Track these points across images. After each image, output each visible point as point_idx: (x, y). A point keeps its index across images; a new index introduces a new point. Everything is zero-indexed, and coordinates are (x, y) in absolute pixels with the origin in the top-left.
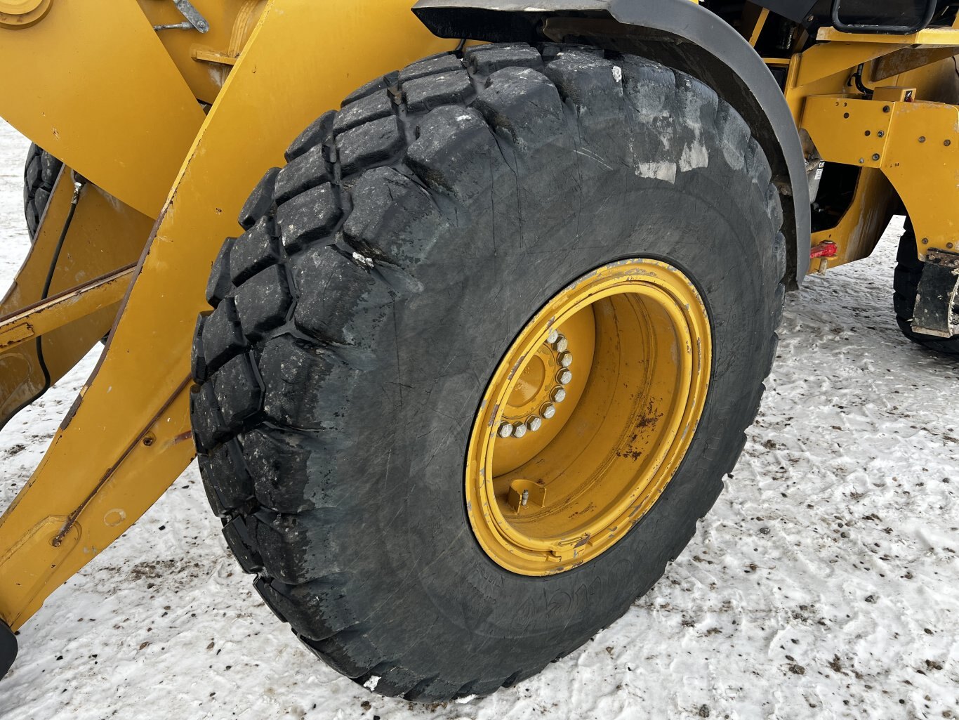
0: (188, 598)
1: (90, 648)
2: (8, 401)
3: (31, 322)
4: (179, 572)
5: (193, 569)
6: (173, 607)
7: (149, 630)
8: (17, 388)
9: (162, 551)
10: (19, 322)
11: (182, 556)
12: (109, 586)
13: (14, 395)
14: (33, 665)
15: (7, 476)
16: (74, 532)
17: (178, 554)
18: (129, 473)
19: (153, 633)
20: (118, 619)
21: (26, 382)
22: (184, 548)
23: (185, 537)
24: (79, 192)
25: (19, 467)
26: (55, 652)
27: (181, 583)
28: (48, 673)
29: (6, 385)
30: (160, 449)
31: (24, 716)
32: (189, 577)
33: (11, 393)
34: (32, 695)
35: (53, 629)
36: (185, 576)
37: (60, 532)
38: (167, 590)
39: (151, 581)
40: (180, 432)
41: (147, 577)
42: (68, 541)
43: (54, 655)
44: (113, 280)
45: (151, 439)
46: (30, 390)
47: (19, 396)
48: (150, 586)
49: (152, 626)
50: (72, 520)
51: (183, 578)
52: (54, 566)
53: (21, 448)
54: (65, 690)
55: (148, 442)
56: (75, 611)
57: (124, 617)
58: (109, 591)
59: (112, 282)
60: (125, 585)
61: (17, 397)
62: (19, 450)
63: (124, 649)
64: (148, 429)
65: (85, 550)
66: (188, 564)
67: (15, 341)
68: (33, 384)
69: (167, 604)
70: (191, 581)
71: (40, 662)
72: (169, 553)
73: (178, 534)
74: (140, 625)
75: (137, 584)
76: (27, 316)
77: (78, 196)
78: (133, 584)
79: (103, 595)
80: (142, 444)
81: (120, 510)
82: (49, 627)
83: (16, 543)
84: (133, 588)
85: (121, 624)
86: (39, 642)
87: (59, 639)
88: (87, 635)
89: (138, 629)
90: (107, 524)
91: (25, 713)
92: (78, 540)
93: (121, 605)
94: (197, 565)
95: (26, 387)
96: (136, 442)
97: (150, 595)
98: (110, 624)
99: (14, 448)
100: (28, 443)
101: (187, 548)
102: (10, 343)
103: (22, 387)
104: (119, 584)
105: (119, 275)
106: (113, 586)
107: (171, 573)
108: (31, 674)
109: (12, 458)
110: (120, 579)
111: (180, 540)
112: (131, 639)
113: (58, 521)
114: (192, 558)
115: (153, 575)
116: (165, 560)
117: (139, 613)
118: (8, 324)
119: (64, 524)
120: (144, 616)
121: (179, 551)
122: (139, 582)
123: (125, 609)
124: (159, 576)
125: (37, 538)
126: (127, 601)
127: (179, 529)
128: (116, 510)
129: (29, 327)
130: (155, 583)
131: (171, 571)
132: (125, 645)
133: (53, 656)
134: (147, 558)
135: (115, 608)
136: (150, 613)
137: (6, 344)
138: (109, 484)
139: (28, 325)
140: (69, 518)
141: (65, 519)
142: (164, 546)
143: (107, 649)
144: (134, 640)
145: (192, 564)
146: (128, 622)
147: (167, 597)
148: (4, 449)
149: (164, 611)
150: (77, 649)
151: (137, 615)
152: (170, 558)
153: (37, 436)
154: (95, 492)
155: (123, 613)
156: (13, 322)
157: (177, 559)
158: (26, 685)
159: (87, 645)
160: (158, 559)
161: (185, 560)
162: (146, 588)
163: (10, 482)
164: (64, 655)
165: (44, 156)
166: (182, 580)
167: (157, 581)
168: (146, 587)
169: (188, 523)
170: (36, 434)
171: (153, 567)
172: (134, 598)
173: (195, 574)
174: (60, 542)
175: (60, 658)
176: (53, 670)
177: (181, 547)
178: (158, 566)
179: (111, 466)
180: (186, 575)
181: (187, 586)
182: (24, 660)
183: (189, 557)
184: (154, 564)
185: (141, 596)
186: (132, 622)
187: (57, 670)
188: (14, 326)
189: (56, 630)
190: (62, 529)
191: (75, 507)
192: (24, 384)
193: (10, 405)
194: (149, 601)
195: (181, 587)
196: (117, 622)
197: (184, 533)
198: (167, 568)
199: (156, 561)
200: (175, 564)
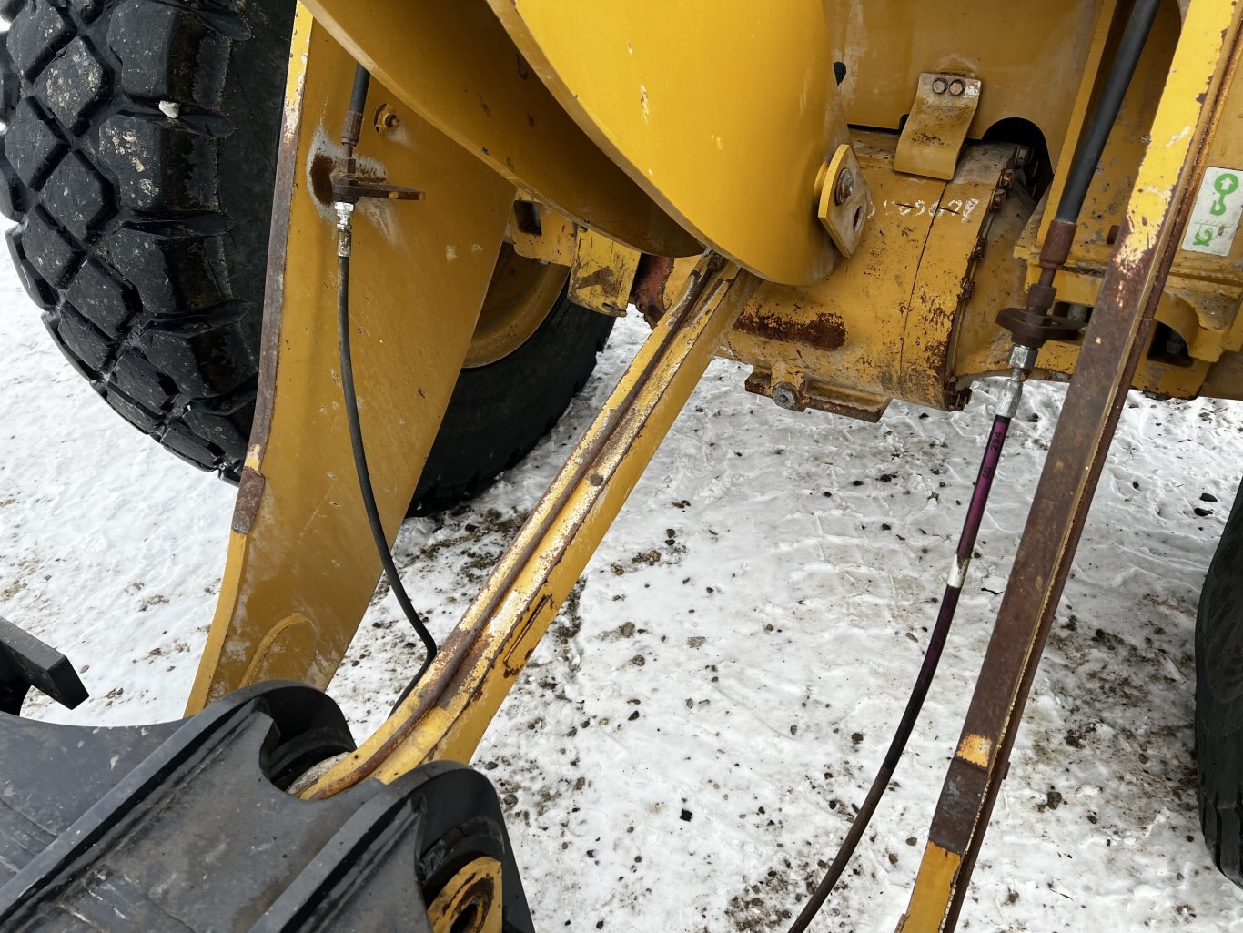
9: (741, 863)
11: (780, 856)
17: (769, 858)
22: (765, 839)
72: (755, 863)
73: (725, 816)
101: (771, 838)
111: (741, 827)
115: (774, 917)
116: (763, 879)
121: (765, 851)
134: (731, 888)
152: (766, 869)
157: (778, 866)
160: (750, 882)
171: (757, 902)
177: (759, 840)
178: (762, 896)
183: (794, 854)
198: (781, 892)
199: (749, 888)
200: (785, 879)
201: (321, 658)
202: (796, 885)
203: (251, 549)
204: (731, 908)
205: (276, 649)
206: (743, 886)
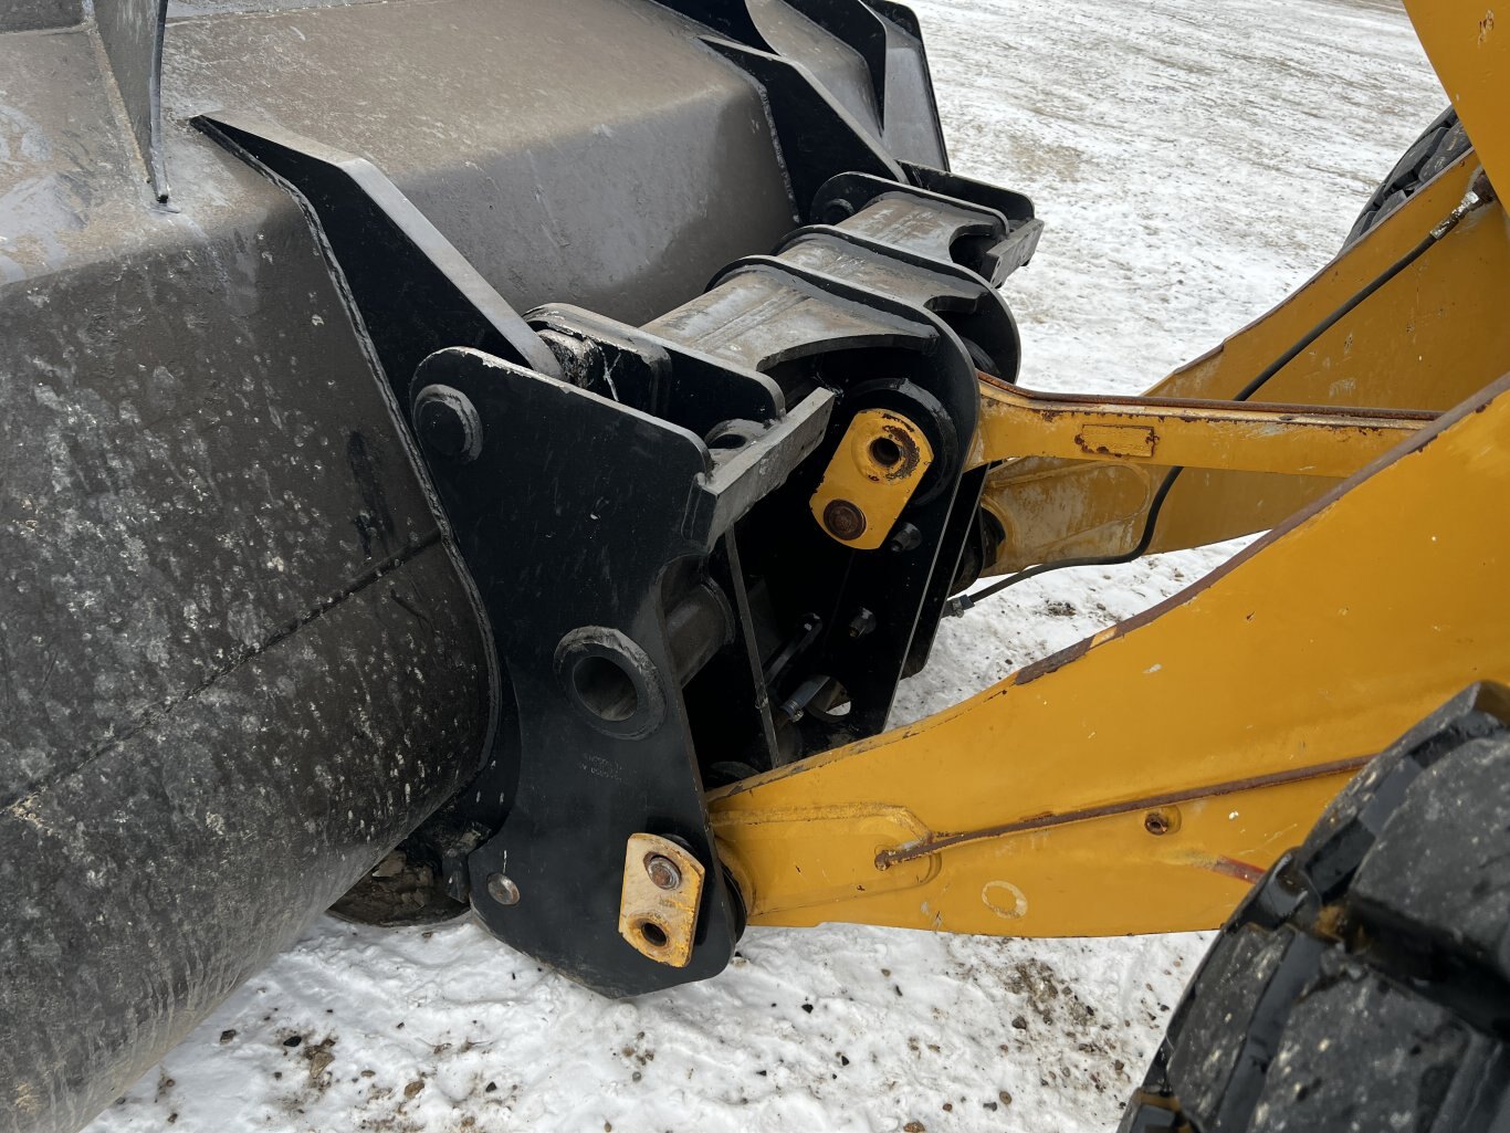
0: (1048, 1118)
1: (853, 1038)
2: (1082, 536)
3: (1160, 430)
4: (1082, 1048)
5: (1106, 1067)
6: (1015, 1107)
7: (948, 1107)
8: (1107, 525)
9: (1093, 976)
10: (1141, 421)
11: (1114, 1020)
12: (969, 956)
13: (1093, 533)
14: (773, 980)
15: (1015, 641)
16: (922, 866)
17: (1108, 1009)
18: (1082, 849)
19: (946, 1120)
20: (928, 1033)
21: (1125, 522)
22: (1130, 1007)
23: (1150, 987)
24: (1463, 215)
25: (1039, 640)
26: (814, 991)
27: (1067, 1072)
28: (773, 1016)
29: (1093, 510)
30: (1170, 853)
31: (690, 1053)
32: (1087, 1076)
33: (1092, 526)
34: (727, 1029)
35: (846, 948)
36: (1083, 1066)
37: (900, 848)
38: (1034, 1060)
39: (1030, 1016)
40: (1241, 856)
41: (1030, 998)
42: (904, 872)
43: (806, 994)
44: (1375, 429)
45: (1166, 825)
46: (1122, 539)
47: (1101, 538)
48: (1020, 1024)
49: (956, 1106)
50: (933, 845)
51: (1076, 1067)
52: (861, 889)
53: (1069, 610)
54: (763, 1073)
55: (1155, 824)
56: (893, 949)
57: (936, 1039)
58: (962, 965)
59: (1369, 432)
60: (987, 980)
61: (1097, 539)
62: (1065, 614)
63: (886, 1099)
64: (1172, 799)
65: (924, 907)
66: (1106, 1047)
67: (1112, 450)
68: (1133, 533)
69: (1012, 1090)
70: (1085, 1087)
71: (784, 984)
72: (1098, 992)
73: (1143, 969)
74: (944, 1081)
75: (1004, 998)
76: (1162, 417)
77: (1456, 221)
78: (999, 992)
79: (947, 962)
80: (1141, 817)
81: (1023, 896)
82: (843, 939)
83: (832, 806)
84: (993, 998)
85: (922, 1046)
86: (813, 948)
87: (835, 975)
88: (868, 1009)
89: (936, 1087)
90: (985, 899)
91: (695, 1048)
92: (922, 882)
93: (953, 1010)
94: (1119, 1066)
95: (1119, 531)
96: (1131, 806)
97: (1003, 1041)
98: (911, 1027)
99: (1060, 604)
100: (1084, 611)
101: (1133, 1014)
102: (1103, 450)
103: (1114, 528)
104: (983, 968)
105: (1398, 424)
106: (974, 961)
107: (1069, 1034)
108: (758, 992)
109: (1044, 617)
110: (992, 959)
111: (1135, 984)
112: (911, 1093)
113: (910, 827)
114: (1124, 1043)
115: (1041, 1007)
116: (1081, 999)
117: (960, 1057)
118: (1120, 415)
119: (916, 842)
120: (962, 1070)
121: (1115, 1005)
122: (1012, 997)
123: (952, 1023)
124: (1048, 1019)
125: (865, 825)
126: (969, 1013)
127: (1153, 962)
128: (1016, 892)
129: (1152, 438)
130: (1031, 1026)
131: (1071, 1029)
132: (892, 1094)
133: (803, 994)
134: (1060, 965)
135: (942, 1006)
136: (974, 1075)
137: (1094, 449)
138: (1033, 838)
139: (1152, 433)
140: (930, 838)
141: (923, 833)
142: (1102, 970)
143: (869, 1067)
144: (913, 1099)
145: (1114, 1056)
146: (934, 1055)
147: (1023, 1077)
148: (1046, 596)
149: (995, 1098)
150: (839, 1019)
151: (954, 1057)
152: (1092, 1003)
153: (1104, 609)
154: (995, 831)
155: (942, 1028)
156: (1131, 416)
157: (1100, 1016)
158: (737, 1003)
159: (854, 1029)
160: (1073, 986)
161: (1110, 1034)
162: (1009, 1019)
163: (1009, 653)
164: (816, 1009)
165: (1455, 130)
166: (1073, 1070)
167: (1037, 1025)
168: (1014, 1017)
169: (1177, 965)
170: (1104, 604)
171: (1053, 992)
172: (981, 1018)
173: (1103, 1079)
174: (888, 865)
175: (808, 1008)
176: (784, 1019)
177: (1125, 1000)
178: (1061, 996)
179: (1057, 811)
180: (1085, 1066)
181: (1070, 1091)
182: (771, 959)
183: (1121, 1035)
184: (1060, 987)
185: (991, 1026)
186: (940, 1061)
187: (786, 1026)
188: (1131, 422)
189: (845, 952)
190: (907, 847)
191: (951, 827)
192: (1120, 524)
193: (1080, 544)
194: (994, 1050)
195: (1059, 1081)
196: (921, 1036)
197: (1155, 977)
198: (1071, 1018)
199: (1066, 984)
200: (1089, 1023)
201: (1130, 530)
202: (1085, 1034)
203: (1167, 388)
204: (1039, 964)
205: (1111, 473)
206: (1066, 978)
